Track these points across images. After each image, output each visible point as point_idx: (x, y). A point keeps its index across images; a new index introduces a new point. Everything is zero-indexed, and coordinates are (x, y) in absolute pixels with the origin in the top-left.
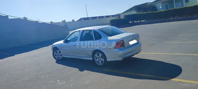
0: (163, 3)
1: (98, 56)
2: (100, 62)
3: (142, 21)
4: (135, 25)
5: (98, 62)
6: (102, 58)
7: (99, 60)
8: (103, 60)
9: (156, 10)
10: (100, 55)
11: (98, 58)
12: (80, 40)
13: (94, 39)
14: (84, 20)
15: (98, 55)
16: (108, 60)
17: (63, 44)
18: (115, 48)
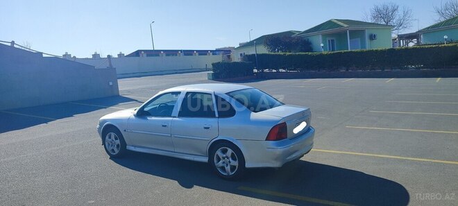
0: (324, 36)
1: (224, 156)
2: (228, 168)
3: (280, 70)
4: (267, 79)
5: (223, 168)
6: (234, 158)
7: (226, 162)
8: (236, 163)
9: (311, 50)
10: (230, 151)
11: (224, 158)
12: (181, 115)
13: (217, 115)
14: (147, 56)
15: (224, 151)
16: (248, 165)
17: (132, 120)
18: (267, 139)
